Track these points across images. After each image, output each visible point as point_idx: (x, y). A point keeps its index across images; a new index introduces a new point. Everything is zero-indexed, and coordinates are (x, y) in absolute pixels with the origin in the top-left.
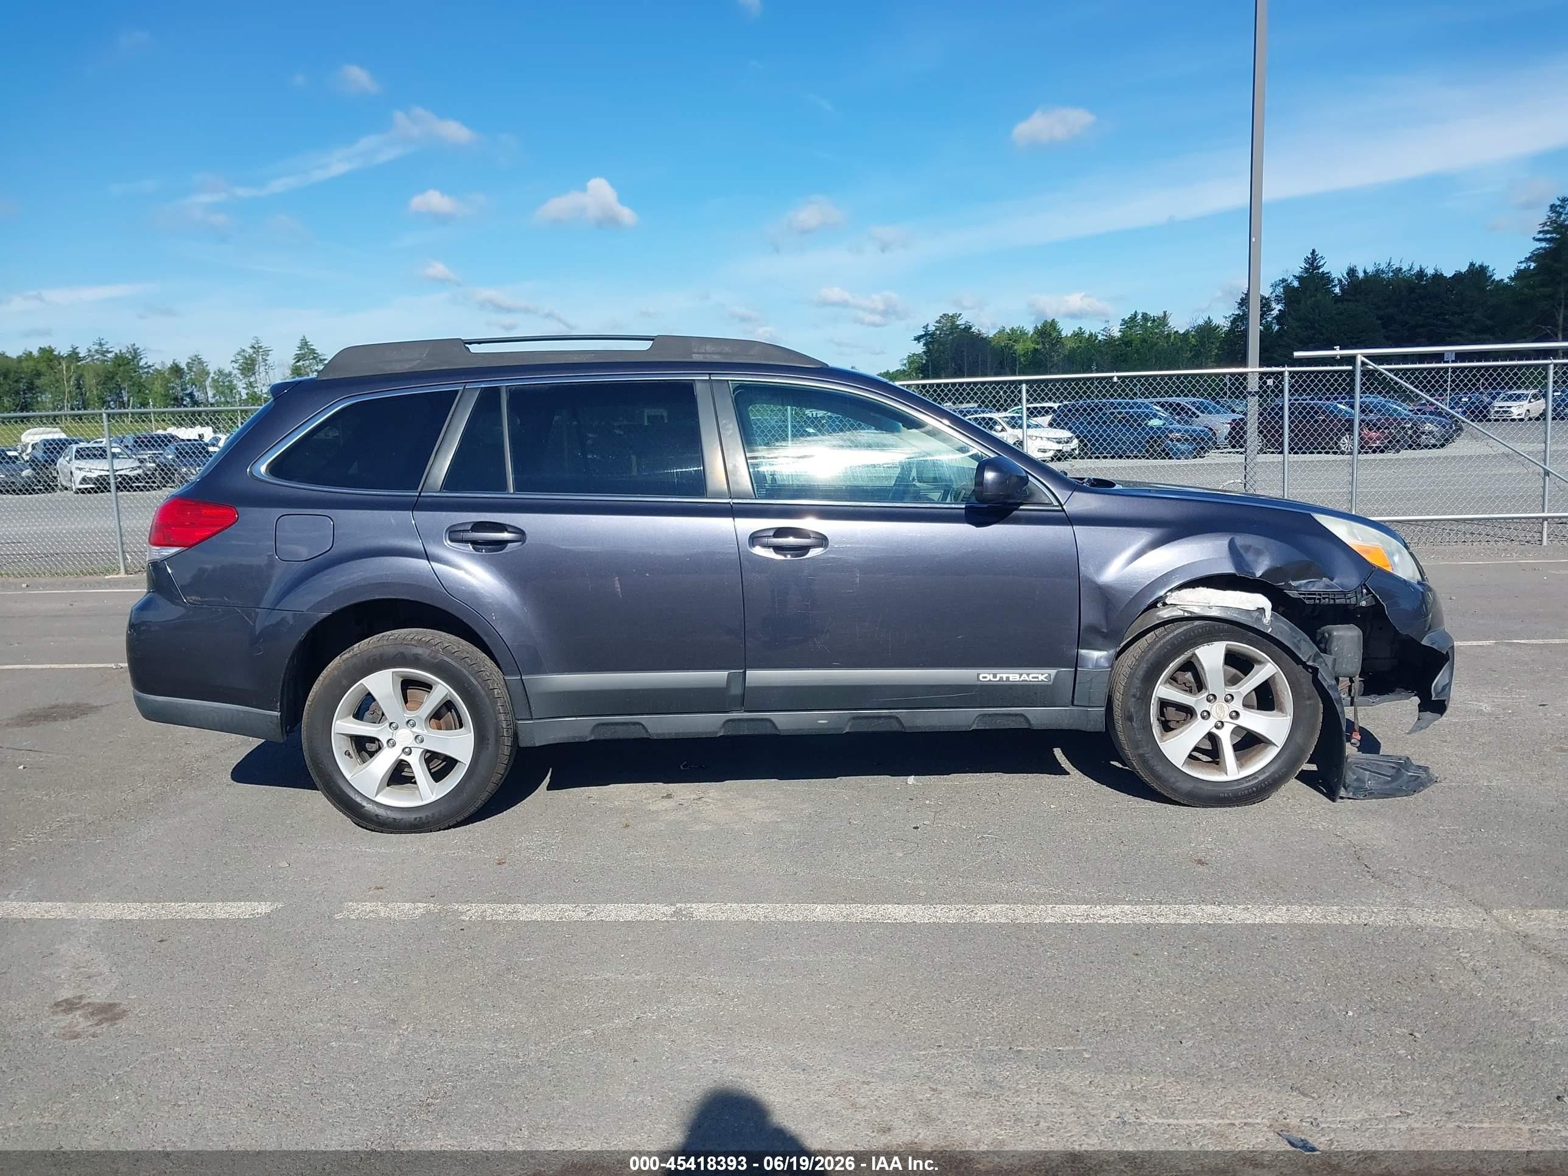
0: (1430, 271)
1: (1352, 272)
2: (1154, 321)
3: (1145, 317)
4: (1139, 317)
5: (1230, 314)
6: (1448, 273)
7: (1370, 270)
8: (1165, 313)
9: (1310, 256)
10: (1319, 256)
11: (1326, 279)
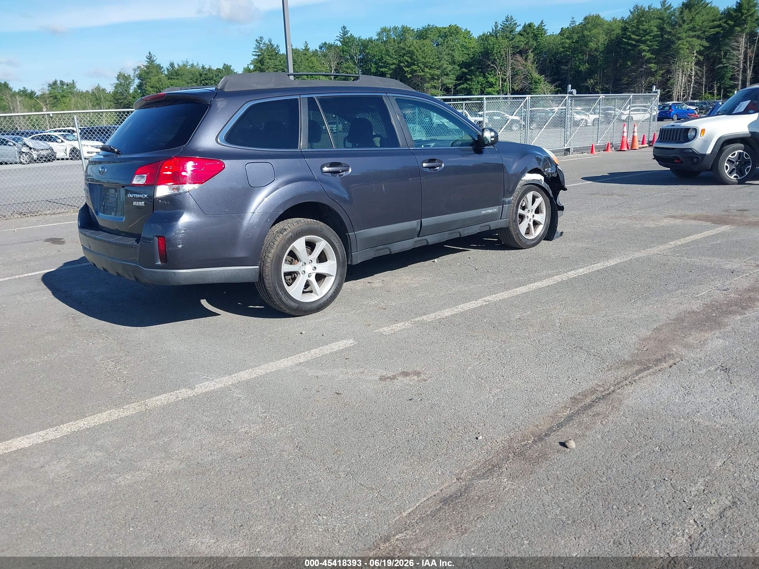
0: (207, 67)
1: (172, 65)
2: (68, 85)
3: (62, 83)
4: (58, 82)
5: (113, 83)
6: (214, 68)
7: (181, 64)
8: (73, 81)
9: (148, 55)
10: (153, 55)
11: (159, 67)
